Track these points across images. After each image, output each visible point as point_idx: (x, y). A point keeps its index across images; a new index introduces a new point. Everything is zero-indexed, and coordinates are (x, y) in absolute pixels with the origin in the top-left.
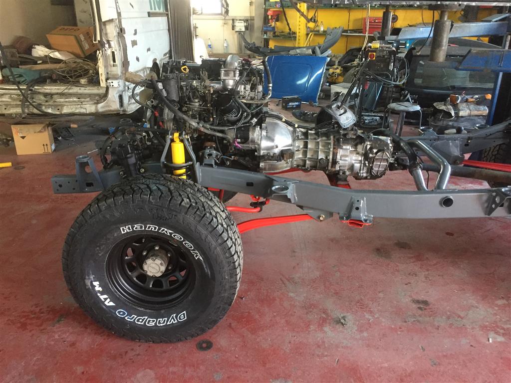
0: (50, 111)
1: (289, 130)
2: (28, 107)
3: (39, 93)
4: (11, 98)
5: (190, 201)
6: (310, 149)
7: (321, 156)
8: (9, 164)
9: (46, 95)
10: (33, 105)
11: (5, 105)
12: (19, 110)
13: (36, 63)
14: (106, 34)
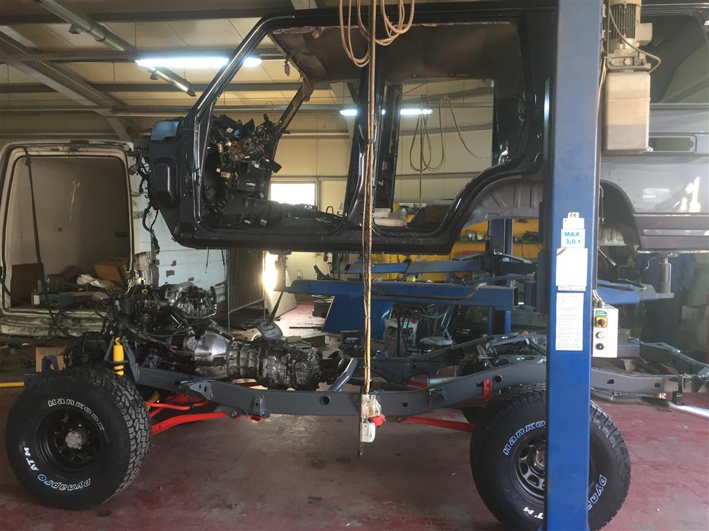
0: (74, 334)
1: (226, 342)
2: (55, 330)
3: (70, 317)
4: (42, 321)
5: (102, 383)
6: (242, 358)
7: (251, 364)
8: (22, 384)
9: (74, 319)
10: (60, 329)
11: (35, 328)
12: (46, 333)
13: (77, 291)
14: (138, 265)
